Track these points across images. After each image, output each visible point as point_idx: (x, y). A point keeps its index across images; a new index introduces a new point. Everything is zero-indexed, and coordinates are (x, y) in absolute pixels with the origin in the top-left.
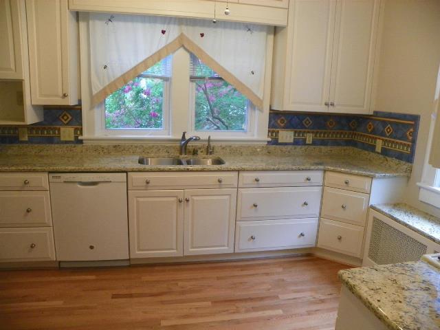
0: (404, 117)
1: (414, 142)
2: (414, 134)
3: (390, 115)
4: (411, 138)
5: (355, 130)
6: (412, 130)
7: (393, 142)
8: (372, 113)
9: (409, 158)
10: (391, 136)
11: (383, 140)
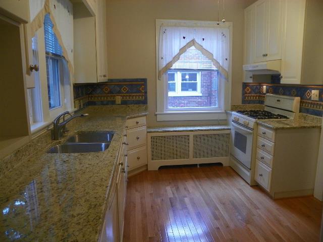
0: (137, 80)
1: (146, 93)
2: (145, 88)
3: (125, 80)
4: (143, 91)
5: (91, 93)
6: (143, 87)
7: (130, 96)
8: (107, 81)
9: (145, 102)
10: (127, 92)
11: (121, 96)
